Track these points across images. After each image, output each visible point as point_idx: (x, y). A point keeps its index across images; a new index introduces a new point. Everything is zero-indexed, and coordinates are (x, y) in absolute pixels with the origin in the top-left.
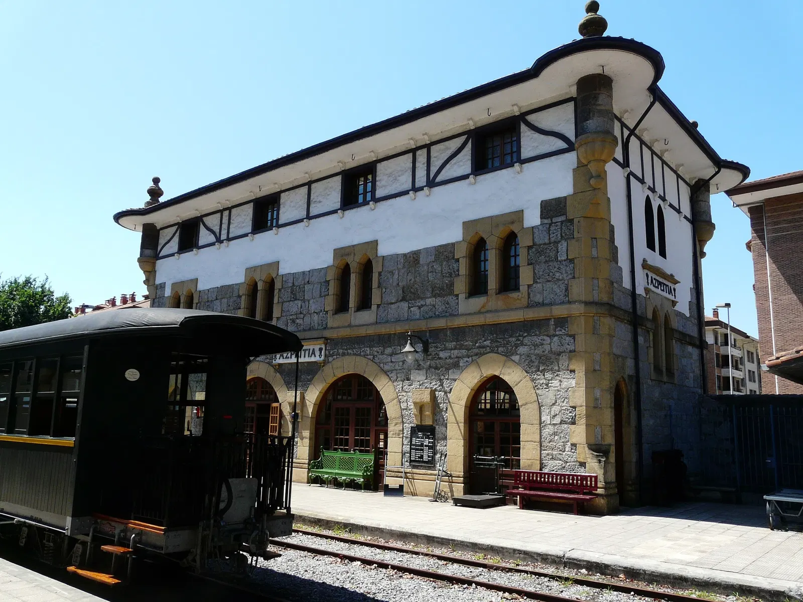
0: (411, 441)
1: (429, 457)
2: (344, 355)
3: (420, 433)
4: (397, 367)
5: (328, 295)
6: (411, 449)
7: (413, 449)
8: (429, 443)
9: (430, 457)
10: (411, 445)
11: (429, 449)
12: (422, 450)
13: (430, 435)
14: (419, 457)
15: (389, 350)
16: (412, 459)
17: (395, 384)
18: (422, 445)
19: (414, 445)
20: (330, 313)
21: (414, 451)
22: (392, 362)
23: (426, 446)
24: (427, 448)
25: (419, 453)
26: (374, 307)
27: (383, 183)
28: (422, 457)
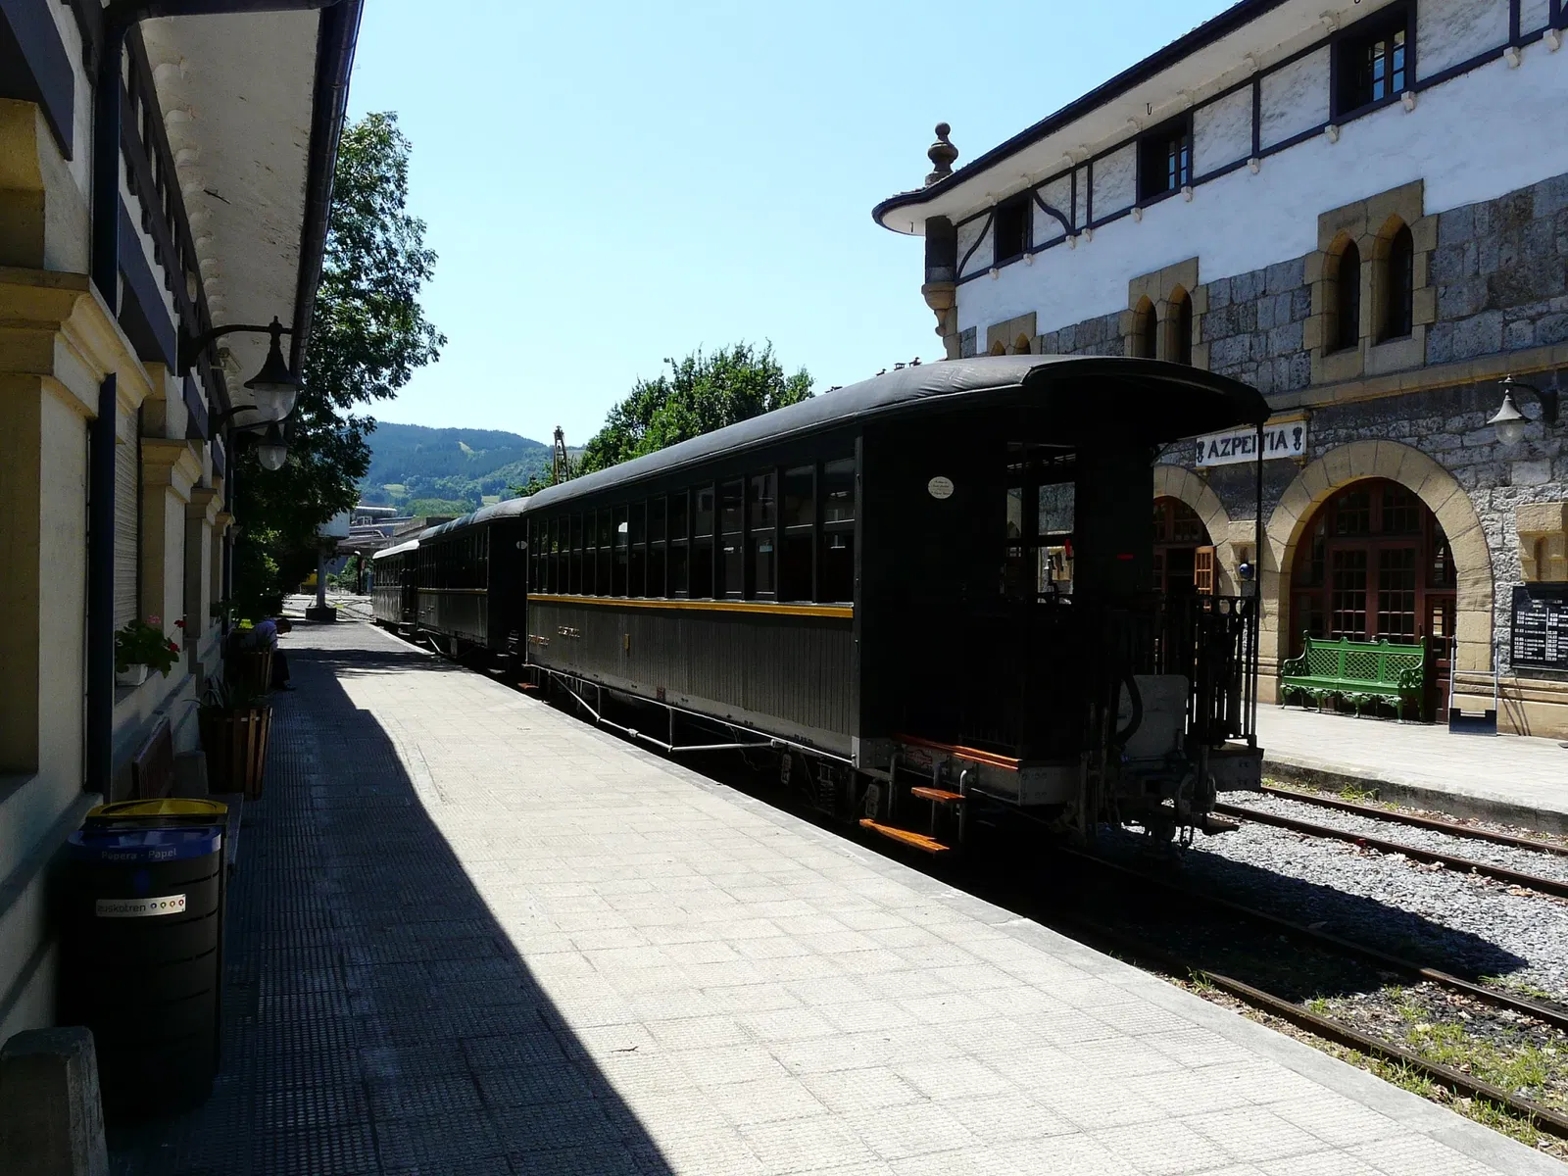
0: (1514, 618)
1: (1559, 651)
2: (1349, 439)
3: (1537, 601)
4: (1477, 458)
5: (1310, 315)
6: (1513, 635)
7: (1519, 635)
8: (1558, 622)
9: (1562, 653)
10: (1514, 626)
11: (1558, 635)
12: (1543, 637)
13: (1561, 605)
14: (1534, 653)
15: (1456, 423)
16: (1516, 656)
17: (1471, 495)
18: (1542, 626)
19: (1520, 627)
20: (1315, 356)
21: (1521, 639)
22: (1463, 447)
23: (1552, 628)
24: (1556, 633)
25: (1534, 645)
26: (1418, 331)
27: (1433, 43)
28: (1541, 652)
